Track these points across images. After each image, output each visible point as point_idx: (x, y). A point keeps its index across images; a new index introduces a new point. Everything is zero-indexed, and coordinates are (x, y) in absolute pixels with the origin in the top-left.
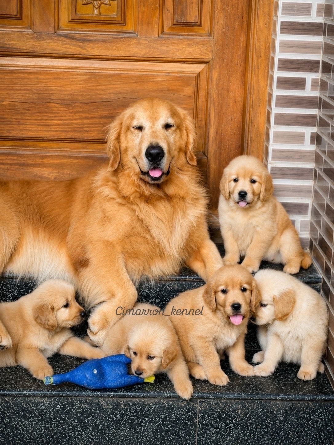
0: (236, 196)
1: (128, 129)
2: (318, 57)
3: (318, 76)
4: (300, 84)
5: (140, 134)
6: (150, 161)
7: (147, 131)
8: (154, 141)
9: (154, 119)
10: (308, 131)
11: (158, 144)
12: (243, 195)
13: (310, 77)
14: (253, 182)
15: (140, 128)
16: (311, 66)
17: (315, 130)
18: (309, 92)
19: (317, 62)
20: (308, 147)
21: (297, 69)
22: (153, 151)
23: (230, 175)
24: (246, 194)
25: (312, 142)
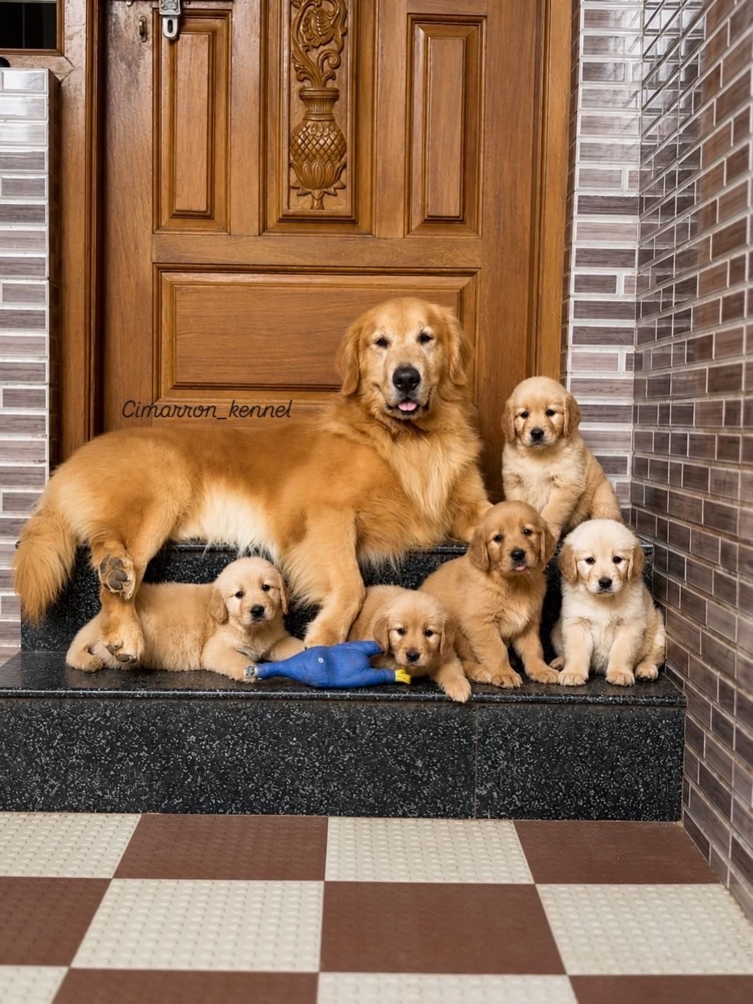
0: (527, 437)
1: (367, 345)
2: (632, 245)
3: (632, 272)
4: (608, 284)
5: (385, 352)
6: (399, 389)
7: (394, 347)
8: (405, 361)
9: (403, 329)
10: (622, 352)
11: (410, 365)
12: (537, 435)
13: (623, 275)
14: (550, 413)
15: (383, 343)
16: (622, 258)
17: (631, 349)
18: (621, 295)
19: (632, 253)
20: (624, 374)
21: (604, 263)
22: (403, 375)
23: (515, 407)
24: (542, 433)
25: (628, 367)
